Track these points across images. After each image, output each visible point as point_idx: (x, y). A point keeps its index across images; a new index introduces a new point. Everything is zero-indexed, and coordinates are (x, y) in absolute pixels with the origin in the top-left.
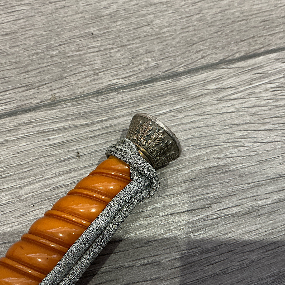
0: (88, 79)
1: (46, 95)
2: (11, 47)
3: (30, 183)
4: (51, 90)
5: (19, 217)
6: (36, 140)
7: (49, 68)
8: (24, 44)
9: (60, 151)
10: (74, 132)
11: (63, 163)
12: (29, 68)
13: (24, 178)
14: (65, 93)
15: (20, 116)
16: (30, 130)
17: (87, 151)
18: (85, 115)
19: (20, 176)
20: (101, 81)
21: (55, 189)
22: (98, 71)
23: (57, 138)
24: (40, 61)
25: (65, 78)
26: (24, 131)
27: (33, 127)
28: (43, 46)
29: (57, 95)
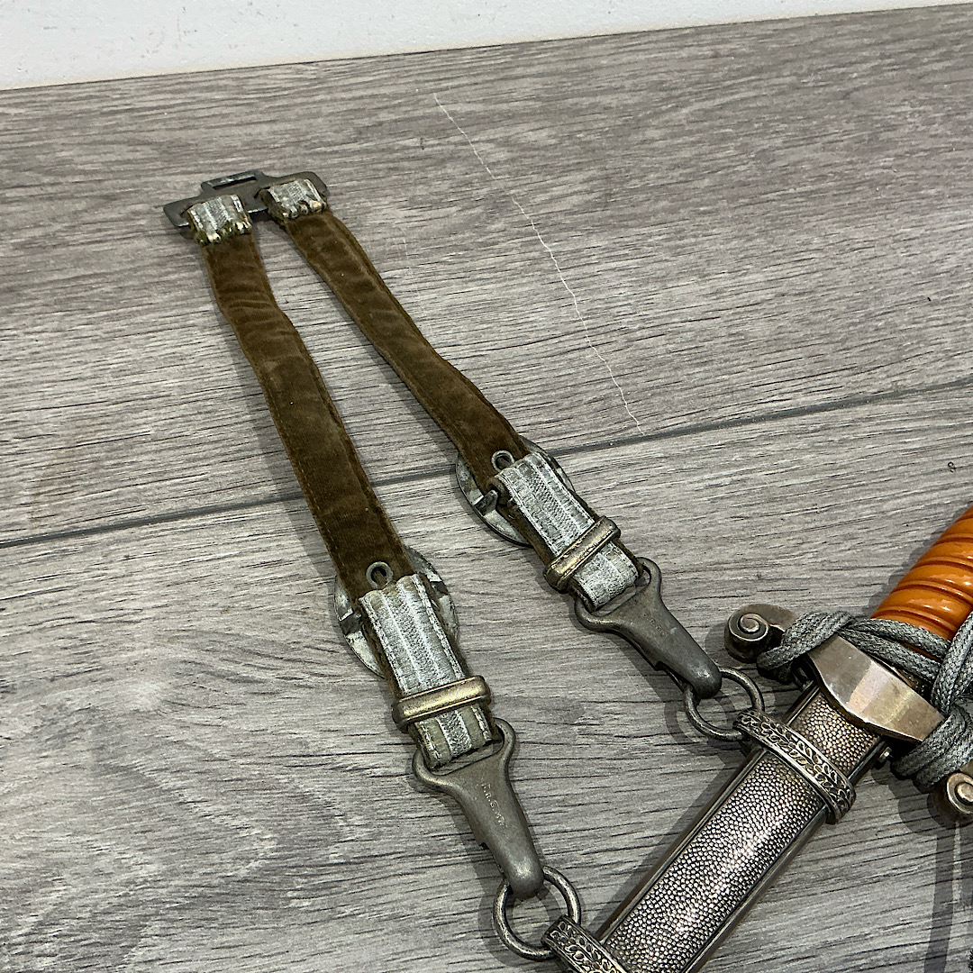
0: (940, 364)
1: (884, 383)
2: (814, 313)
3: (894, 497)
4: (888, 377)
5: (890, 537)
6: (886, 441)
7: (876, 345)
8: (832, 310)
9: (924, 459)
10: (937, 436)
11: (933, 476)
12: (848, 344)
13: (884, 490)
14: (909, 381)
15: (854, 409)
16: (874, 428)
17: (961, 463)
18: (949, 414)
19: (878, 486)
20: (959, 368)
21: (930, 507)
22: (951, 354)
23: (916, 442)
24: (862, 335)
25: (905, 360)
26: (865, 429)
27: (877, 424)
28: (861, 314)
29: (899, 384)
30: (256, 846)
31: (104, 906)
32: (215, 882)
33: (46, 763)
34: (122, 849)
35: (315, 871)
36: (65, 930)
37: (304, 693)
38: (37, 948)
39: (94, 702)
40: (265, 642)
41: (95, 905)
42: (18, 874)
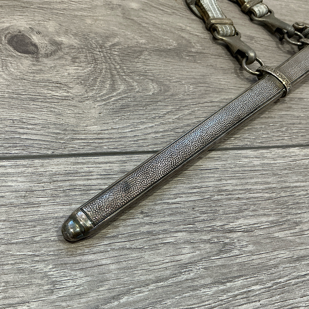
30: (171, 43)
31: (131, 45)
32: (162, 48)
33: (109, 12)
34: (134, 35)
35: (188, 52)
36: (121, 48)
37: (179, 17)
38: (113, 50)
39: (120, 4)
40: (166, 4)
41: (129, 45)
42: (105, 33)
